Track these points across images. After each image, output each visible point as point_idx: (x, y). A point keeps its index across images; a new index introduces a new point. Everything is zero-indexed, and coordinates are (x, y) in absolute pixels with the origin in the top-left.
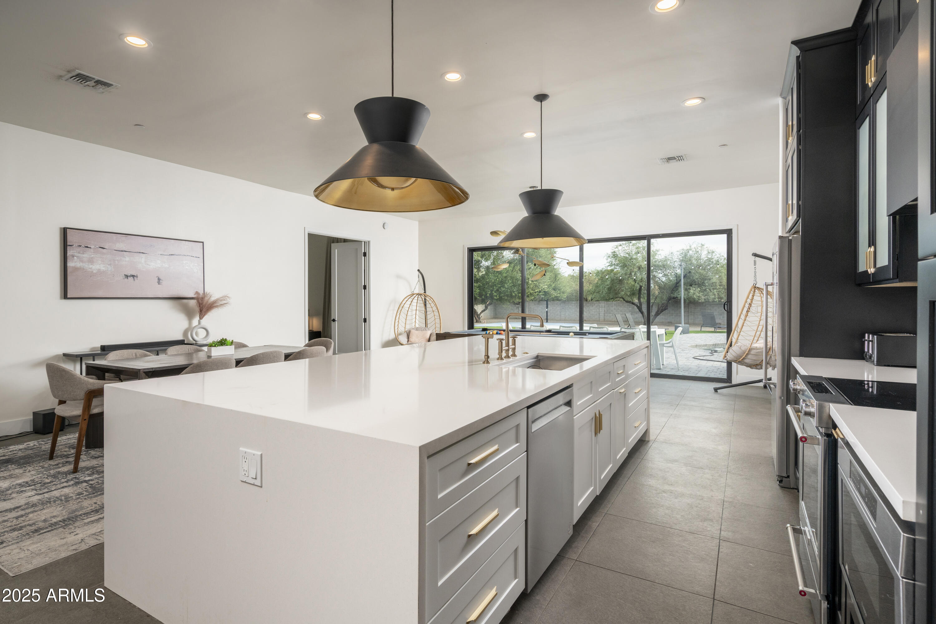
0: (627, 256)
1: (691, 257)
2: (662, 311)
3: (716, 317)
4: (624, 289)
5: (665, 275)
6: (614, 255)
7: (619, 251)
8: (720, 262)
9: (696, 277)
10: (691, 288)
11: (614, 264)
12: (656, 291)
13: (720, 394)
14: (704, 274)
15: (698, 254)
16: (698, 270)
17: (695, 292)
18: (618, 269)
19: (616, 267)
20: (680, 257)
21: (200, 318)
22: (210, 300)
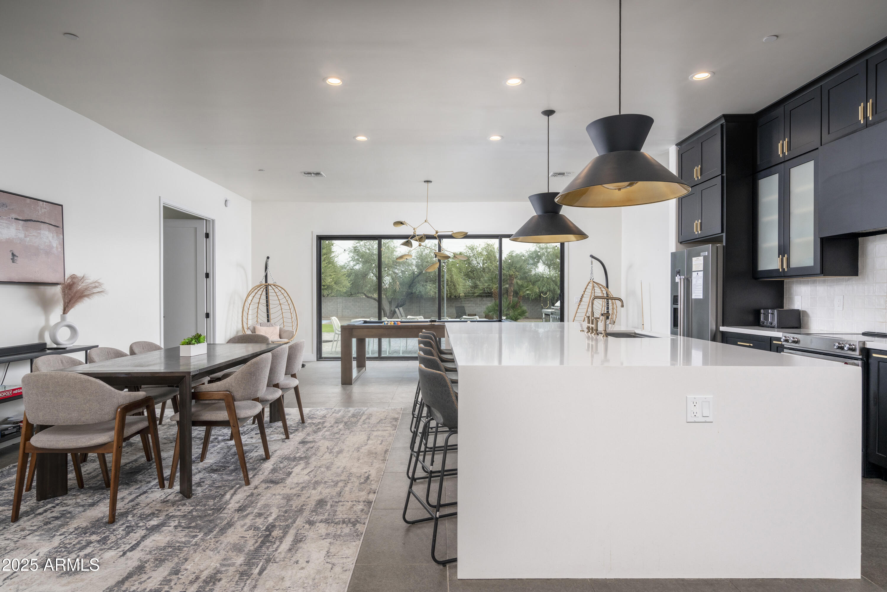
6: (355, 250)
21: (65, 312)
22: (80, 286)
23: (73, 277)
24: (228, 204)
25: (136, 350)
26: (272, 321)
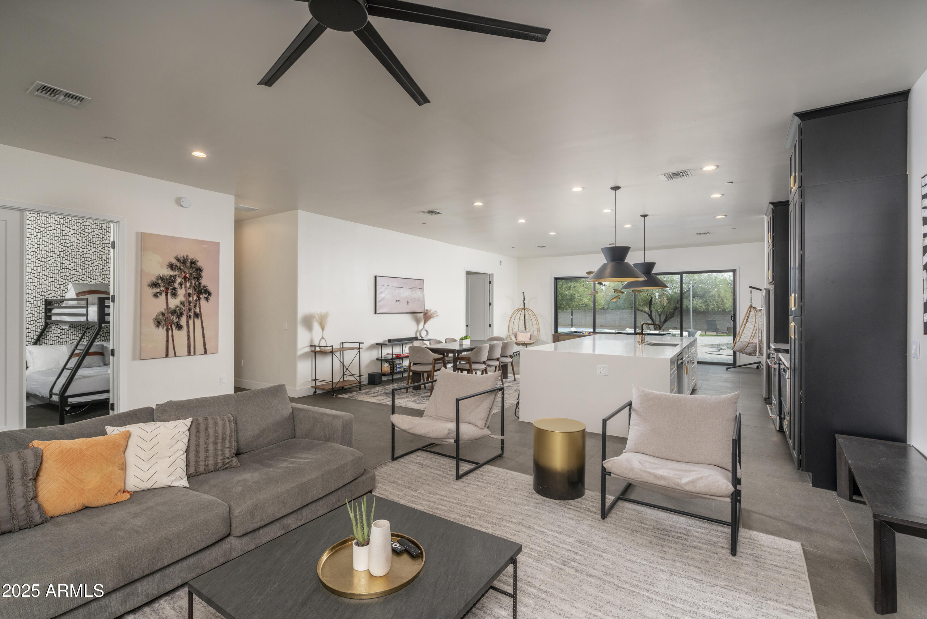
13: (730, 371)
17: (699, 302)
21: (424, 324)
22: (429, 314)
23: (427, 310)
24: (502, 264)
25: (447, 341)
26: (527, 330)
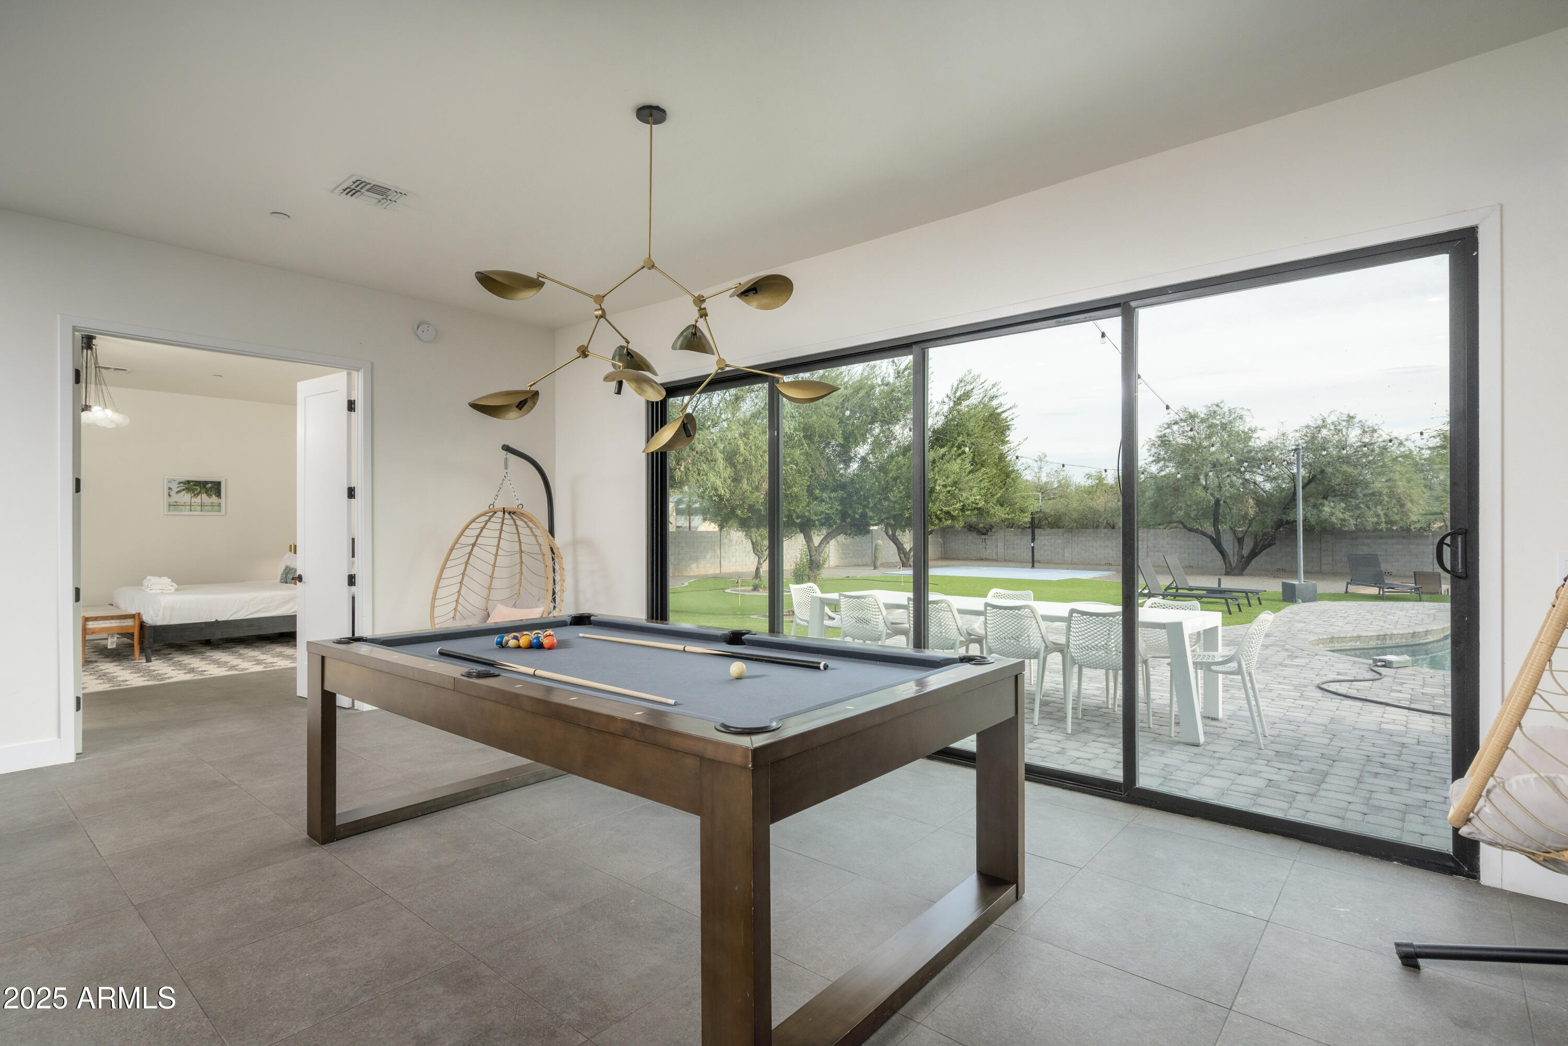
0: (1190, 442)
1: (1325, 440)
2: (1264, 547)
3: (1380, 558)
4: (1184, 506)
5: (1269, 479)
6: (1162, 442)
7: (1173, 433)
8: (1389, 450)
9: (1337, 480)
10: (1326, 502)
11: (1164, 458)
12: (1250, 509)
14: (1353, 475)
15: (1340, 435)
16: (1341, 467)
17: (1333, 510)
18: (1171, 469)
19: (1167, 464)
20: (1300, 441)
